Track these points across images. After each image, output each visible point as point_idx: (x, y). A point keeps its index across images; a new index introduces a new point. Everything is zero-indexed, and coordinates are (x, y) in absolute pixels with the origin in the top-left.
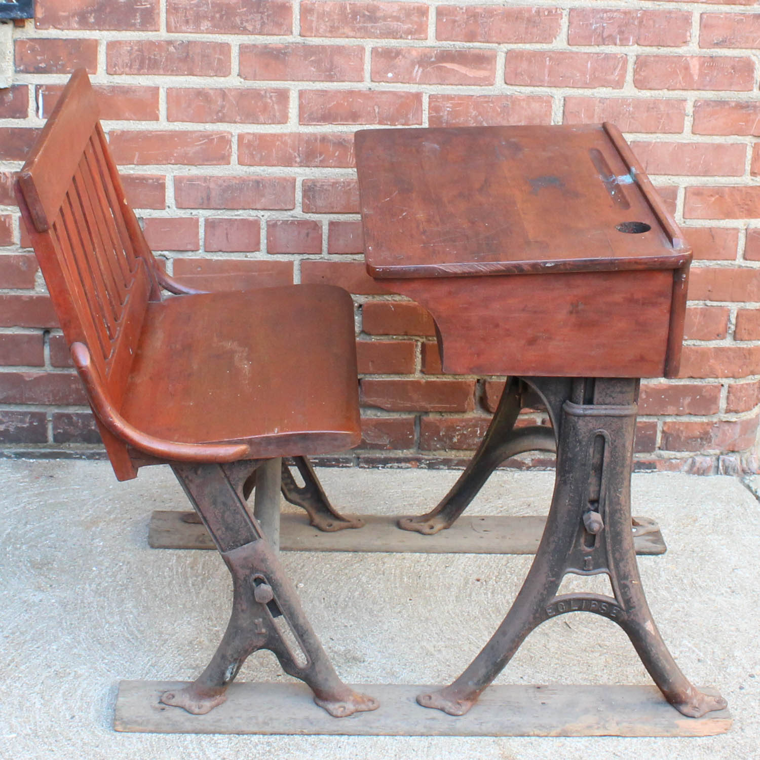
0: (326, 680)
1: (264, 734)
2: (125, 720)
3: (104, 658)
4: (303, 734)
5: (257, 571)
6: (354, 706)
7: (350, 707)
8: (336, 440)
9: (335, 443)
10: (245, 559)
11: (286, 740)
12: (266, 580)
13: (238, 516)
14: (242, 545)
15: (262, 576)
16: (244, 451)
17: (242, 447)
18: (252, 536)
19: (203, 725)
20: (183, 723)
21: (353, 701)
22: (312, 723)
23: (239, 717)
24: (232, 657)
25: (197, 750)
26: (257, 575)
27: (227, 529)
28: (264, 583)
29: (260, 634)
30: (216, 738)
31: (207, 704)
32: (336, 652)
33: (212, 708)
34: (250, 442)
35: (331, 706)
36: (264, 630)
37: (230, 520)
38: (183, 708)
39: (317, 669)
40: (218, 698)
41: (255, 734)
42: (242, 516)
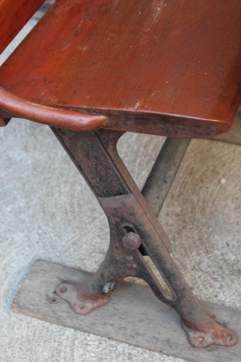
0: (190, 313)
1: (130, 344)
2: (20, 305)
3: (40, 228)
4: (161, 352)
5: (127, 221)
6: (213, 339)
7: (209, 339)
8: (199, 127)
9: (198, 130)
10: (115, 209)
11: (146, 356)
12: (135, 230)
13: (111, 171)
14: (115, 195)
15: (131, 226)
16: (104, 120)
17: (102, 117)
18: (124, 190)
19: (81, 325)
20: (65, 319)
21: (214, 333)
22: (171, 347)
23: (112, 325)
24: (109, 278)
25: (68, 350)
26: (127, 224)
27: (100, 179)
28: (133, 232)
29: (132, 268)
30: (89, 338)
31: (89, 305)
32: (226, 261)
33: (93, 309)
34: (108, 114)
35: (192, 334)
36: (135, 266)
37: (102, 173)
38: (69, 303)
39: (182, 303)
40: (101, 301)
41: (123, 342)
42: (113, 171)
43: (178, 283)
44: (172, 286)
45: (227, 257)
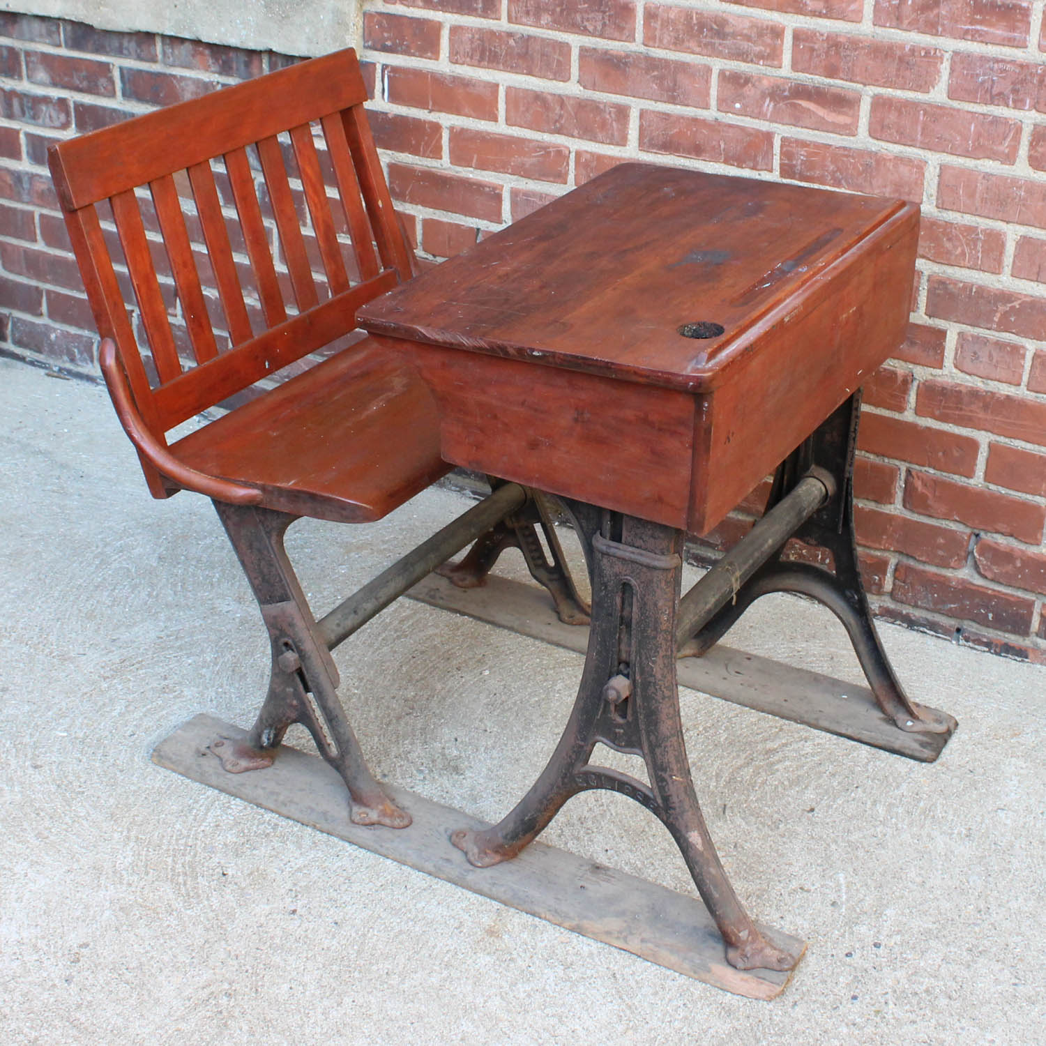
0: (355, 778)
1: (280, 814)
2: (162, 753)
4: (314, 827)
5: (286, 635)
6: (379, 817)
7: (374, 816)
8: (344, 509)
9: (344, 513)
10: (275, 617)
11: (295, 829)
12: (294, 647)
13: (274, 569)
14: (277, 602)
15: (290, 642)
16: (255, 496)
17: (254, 492)
18: (287, 595)
19: (227, 784)
20: (211, 775)
21: (382, 811)
22: (326, 820)
23: (264, 788)
24: (267, 721)
25: (202, 808)
26: (286, 640)
27: (263, 579)
28: (293, 650)
29: (291, 706)
30: (233, 802)
31: (244, 763)
33: (247, 770)
34: (263, 489)
35: (356, 809)
36: (295, 702)
37: (265, 570)
38: (221, 759)
39: (347, 762)
40: (260, 762)
41: (273, 811)
42: (276, 570)
43: (342, 731)
44: (335, 734)
45: (447, 751)
